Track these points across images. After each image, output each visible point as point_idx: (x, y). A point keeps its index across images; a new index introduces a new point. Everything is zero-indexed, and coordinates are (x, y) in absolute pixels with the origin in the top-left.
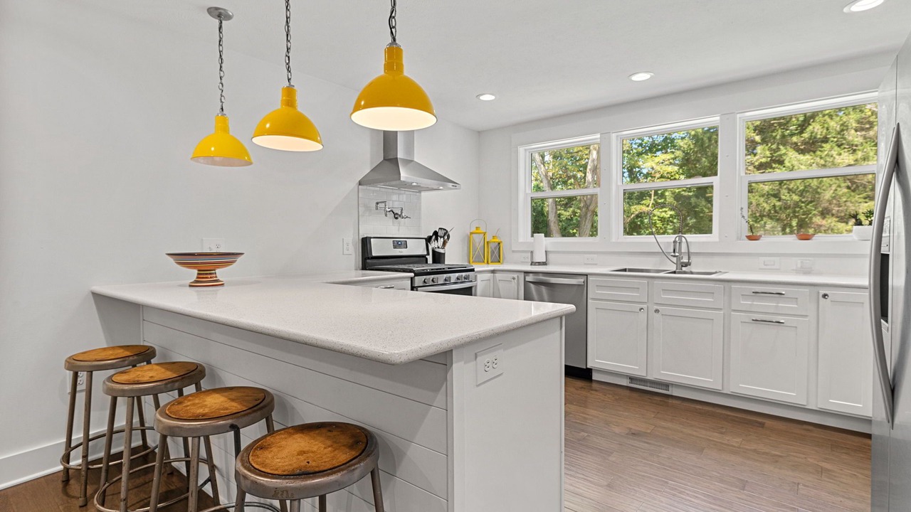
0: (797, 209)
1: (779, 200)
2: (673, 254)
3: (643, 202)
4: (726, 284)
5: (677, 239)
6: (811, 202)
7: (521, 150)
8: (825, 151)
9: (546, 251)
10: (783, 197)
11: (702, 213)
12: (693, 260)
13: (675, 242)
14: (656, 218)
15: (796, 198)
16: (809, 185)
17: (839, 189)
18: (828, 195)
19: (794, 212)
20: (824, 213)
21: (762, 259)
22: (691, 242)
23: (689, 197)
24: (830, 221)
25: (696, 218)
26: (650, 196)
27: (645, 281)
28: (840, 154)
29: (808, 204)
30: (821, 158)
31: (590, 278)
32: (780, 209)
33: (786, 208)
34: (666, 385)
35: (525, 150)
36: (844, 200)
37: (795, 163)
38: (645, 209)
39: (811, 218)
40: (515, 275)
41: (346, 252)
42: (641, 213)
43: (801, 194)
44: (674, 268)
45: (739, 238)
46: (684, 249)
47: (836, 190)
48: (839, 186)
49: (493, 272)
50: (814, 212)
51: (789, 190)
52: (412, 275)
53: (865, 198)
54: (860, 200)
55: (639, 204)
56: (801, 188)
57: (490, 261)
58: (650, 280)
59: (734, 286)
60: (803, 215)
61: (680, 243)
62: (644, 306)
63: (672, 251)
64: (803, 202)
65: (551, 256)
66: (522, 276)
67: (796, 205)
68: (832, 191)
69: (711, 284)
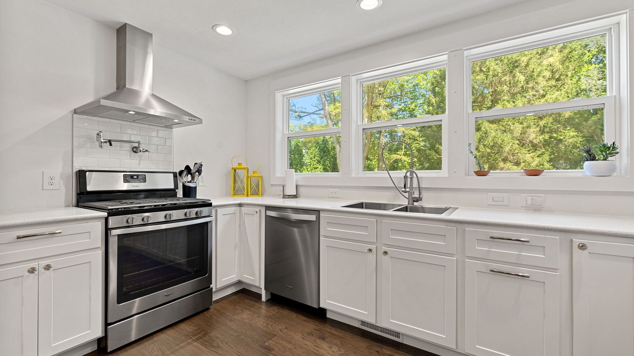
0: (490, 157)
1: (479, 152)
2: (403, 189)
3: (398, 153)
4: (459, 226)
5: (408, 174)
6: (498, 153)
7: (279, 95)
8: (505, 122)
9: (296, 186)
10: (481, 150)
11: (432, 159)
12: (424, 195)
13: (406, 177)
14: (406, 163)
15: (489, 150)
16: (496, 143)
17: (514, 145)
18: (507, 149)
19: (488, 159)
20: (505, 160)
21: (491, 195)
22: (421, 178)
23: (425, 150)
24: (509, 165)
25: (429, 163)
26: (402, 149)
27: (374, 219)
28: (514, 124)
29: (496, 155)
30: (503, 126)
31: (322, 215)
32: (479, 157)
33: (482, 157)
34: (397, 334)
35: (283, 96)
36: (517, 152)
37: (488, 129)
38: (398, 157)
39: (498, 163)
40: (257, 209)
41: (46, 186)
42: (396, 159)
43: (492, 148)
44: (405, 203)
45: (467, 174)
46: (415, 185)
47: (512, 146)
48: (514, 143)
49: (240, 205)
50: (499, 159)
51: (484, 146)
52: (105, 214)
53: (529, 151)
54: (526, 152)
55: (395, 154)
56: (492, 144)
57: (249, 194)
58: (379, 219)
59: (468, 228)
60: (493, 161)
61: (411, 178)
62: (373, 247)
63: (403, 186)
64: (492, 153)
65: (301, 190)
66: (263, 210)
67: (489, 154)
68: (510, 147)
69: (442, 226)
